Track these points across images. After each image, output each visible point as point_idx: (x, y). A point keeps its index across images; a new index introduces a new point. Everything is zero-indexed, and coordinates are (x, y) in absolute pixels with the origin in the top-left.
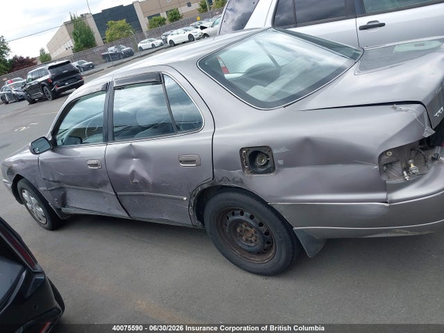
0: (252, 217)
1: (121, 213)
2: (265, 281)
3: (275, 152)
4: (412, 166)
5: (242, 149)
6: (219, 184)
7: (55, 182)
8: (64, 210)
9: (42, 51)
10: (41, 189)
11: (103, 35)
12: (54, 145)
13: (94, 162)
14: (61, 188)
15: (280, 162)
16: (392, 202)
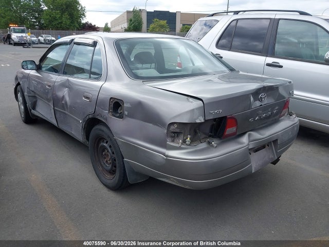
0: (110, 147)
1: (54, 122)
2: (108, 192)
3: (125, 105)
4: (189, 139)
5: (111, 98)
6: (96, 117)
7: (33, 91)
8: (32, 111)
9: (107, 24)
10: (26, 94)
11: (148, 26)
12: (39, 68)
13: (50, 84)
14: (35, 97)
15: (126, 113)
16: (167, 156)
